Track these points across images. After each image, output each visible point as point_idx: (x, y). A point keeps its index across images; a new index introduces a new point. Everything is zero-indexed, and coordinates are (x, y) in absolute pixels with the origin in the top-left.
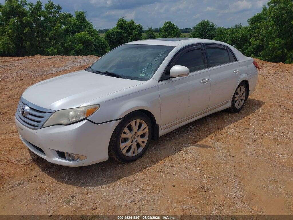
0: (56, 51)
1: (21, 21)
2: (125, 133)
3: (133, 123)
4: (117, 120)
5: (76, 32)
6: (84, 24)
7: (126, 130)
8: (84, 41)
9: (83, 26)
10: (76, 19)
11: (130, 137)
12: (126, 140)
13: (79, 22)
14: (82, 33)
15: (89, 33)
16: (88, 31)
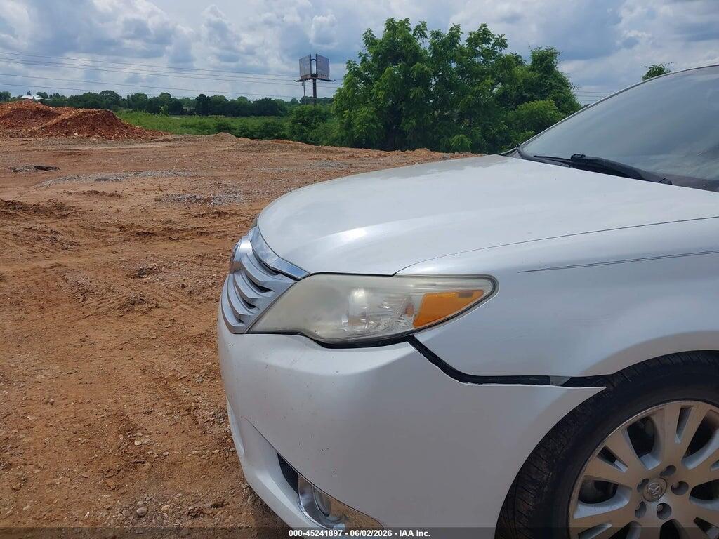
0: (468, 142)
1: (406, 73)
2: (609, 456)
3: (665, 416)
4: (574, 382)
5: (524, 99)
6: (548, 82)
7: (618, 441)
8: (540, 122)
9: (545, 85)
10: (532, 69)
11: (634, 483)
12: (604, 492)
13: (537, 75)
14: (540, 104)
15: (558, 105)
16: (555, 99)
